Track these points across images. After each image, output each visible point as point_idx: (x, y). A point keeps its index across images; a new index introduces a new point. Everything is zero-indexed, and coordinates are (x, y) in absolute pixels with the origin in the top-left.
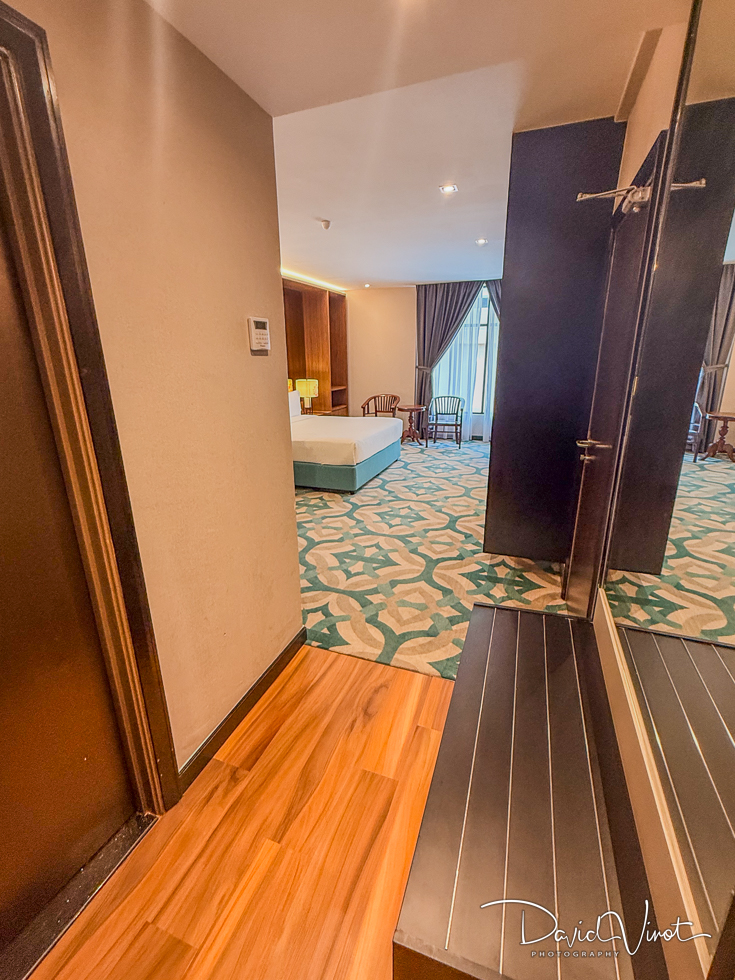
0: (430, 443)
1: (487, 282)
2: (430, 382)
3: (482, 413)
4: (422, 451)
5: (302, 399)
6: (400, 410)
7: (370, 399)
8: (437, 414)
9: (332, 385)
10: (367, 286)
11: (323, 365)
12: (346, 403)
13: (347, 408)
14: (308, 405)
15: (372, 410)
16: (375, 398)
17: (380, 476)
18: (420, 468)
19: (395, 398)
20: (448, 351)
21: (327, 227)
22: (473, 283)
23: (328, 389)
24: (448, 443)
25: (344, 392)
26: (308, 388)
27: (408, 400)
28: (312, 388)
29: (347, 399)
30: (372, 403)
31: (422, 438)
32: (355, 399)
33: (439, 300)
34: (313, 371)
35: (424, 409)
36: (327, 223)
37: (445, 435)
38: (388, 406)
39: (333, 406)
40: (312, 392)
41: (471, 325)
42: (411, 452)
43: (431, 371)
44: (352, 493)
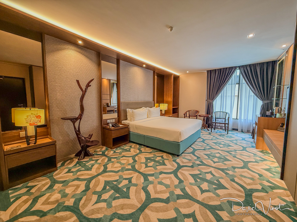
0: (213, 130)
1: (239, 67)
2: (212, 105)
3: (237, 119)
4: (210, 134)
5: (161, 111)
6: (199, 116)
7: (187, 111)
8: (216, 118)
9: (173, 106)
10: (188, 72)
11: (170, 99)
12: (178, 113)
13: (178, 114)
14: (163, 112)
15: (188, 115)
16: (189, 111)
17: (192, 146)
18: (211, 142)
19: (197, 112)
20: (220, 95)
21: (171, 30)
22: (232, 68)
23: (171, 107)
24: (221, 131)
25: (178, 108)
26: (164, 107)
27: (203, 112)
28: (165, 107)
29: (178, 112)
30: (188, 113)
31: (208, 127)
32: (182, 111)
33: (216, 77)
34: (166, 101)
35: (210, 116)
36: (171, 28)
37: (219, 127)
38: (194, 115)
39: (173, 113)
40: (165, 108)
41: (232, 84)
42: (205, 134)
43: (213, 102)
44: (178, 156)
